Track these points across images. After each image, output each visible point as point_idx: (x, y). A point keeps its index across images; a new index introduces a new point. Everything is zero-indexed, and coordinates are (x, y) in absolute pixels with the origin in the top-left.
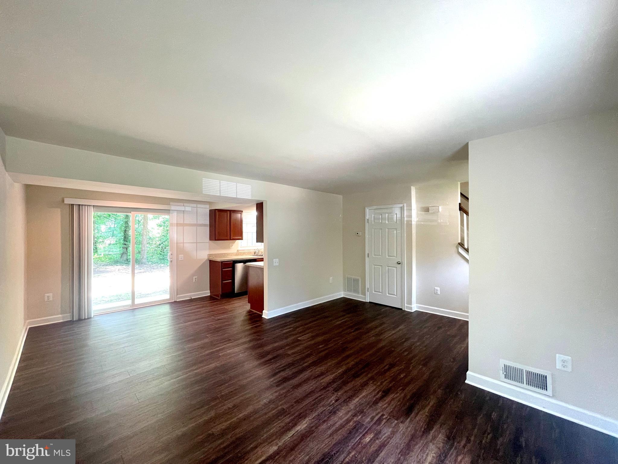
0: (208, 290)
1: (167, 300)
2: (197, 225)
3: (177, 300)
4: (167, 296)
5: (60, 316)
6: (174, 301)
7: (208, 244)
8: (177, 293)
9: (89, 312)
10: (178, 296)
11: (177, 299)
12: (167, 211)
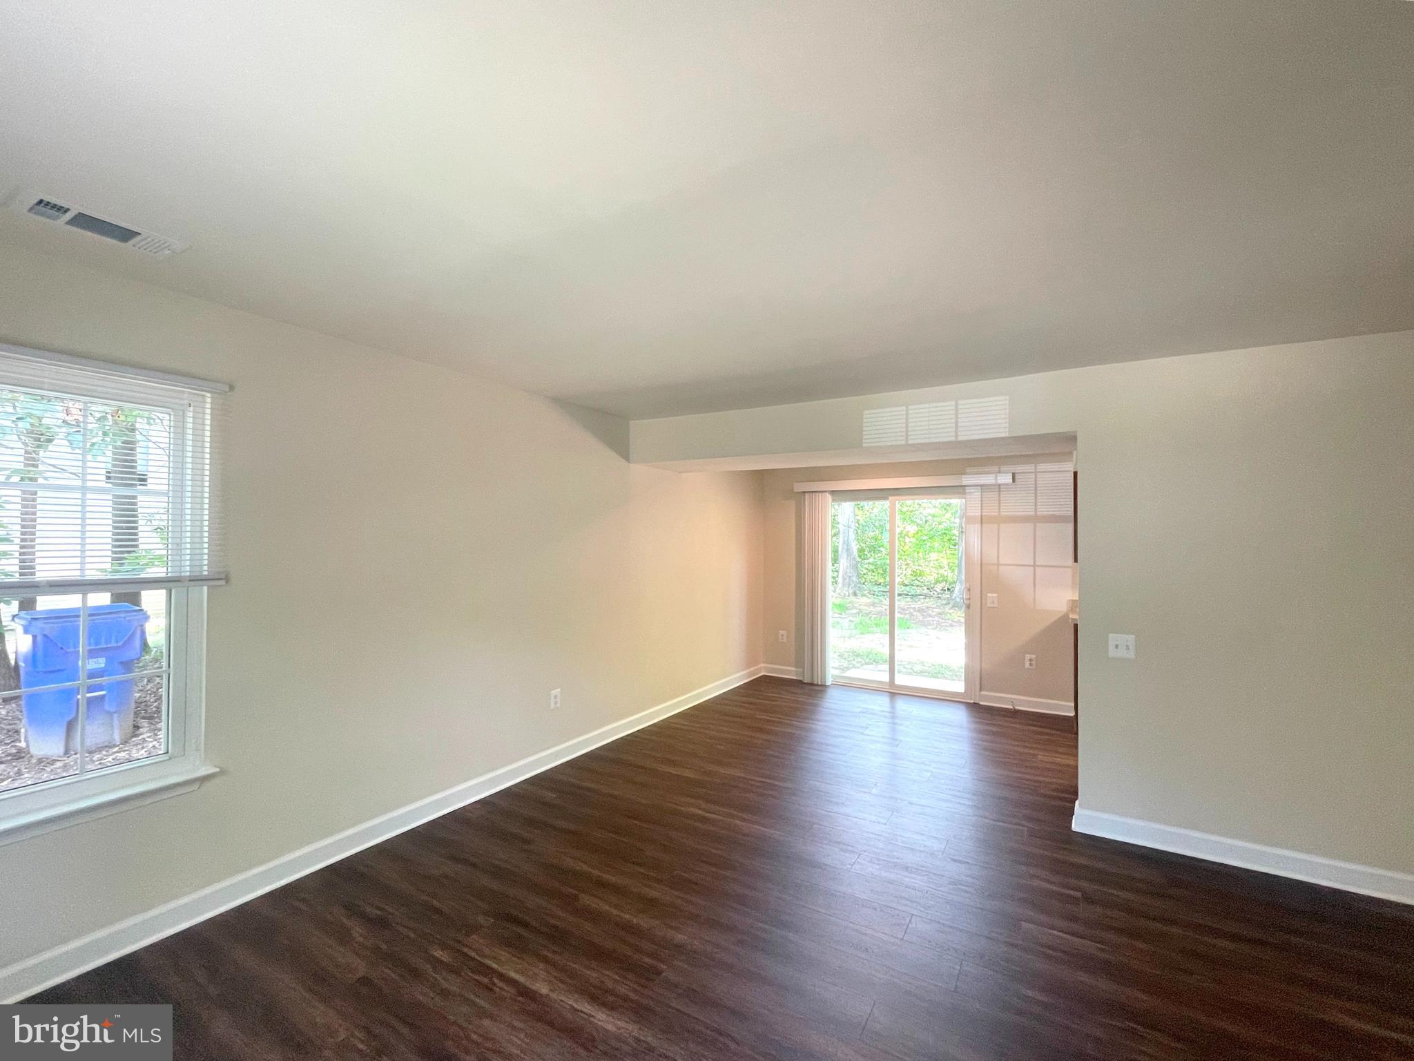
0: (1071, 702)
1: (958, 694)
2: (1034, 519)
3: (981, 703)
4: (959, 687)
5: (794, 669)
6: (972, 702)
7: (1070, 570)
8: (981, 684)
9: (824, 677)
10: (983, 693)
11: (981, 701)
12: (959, 490)
